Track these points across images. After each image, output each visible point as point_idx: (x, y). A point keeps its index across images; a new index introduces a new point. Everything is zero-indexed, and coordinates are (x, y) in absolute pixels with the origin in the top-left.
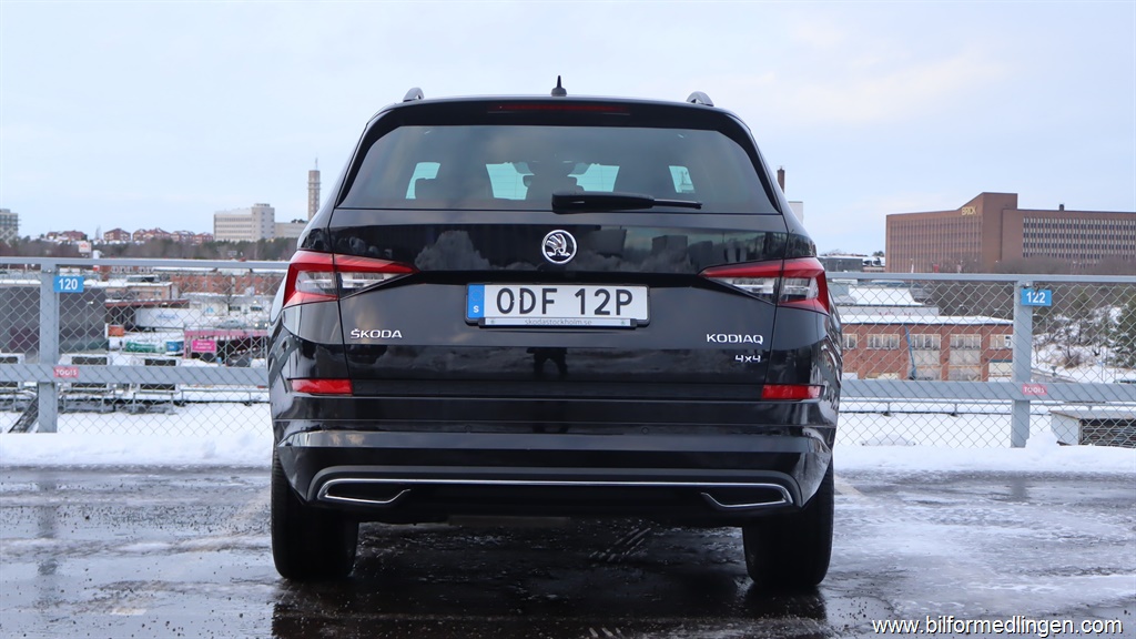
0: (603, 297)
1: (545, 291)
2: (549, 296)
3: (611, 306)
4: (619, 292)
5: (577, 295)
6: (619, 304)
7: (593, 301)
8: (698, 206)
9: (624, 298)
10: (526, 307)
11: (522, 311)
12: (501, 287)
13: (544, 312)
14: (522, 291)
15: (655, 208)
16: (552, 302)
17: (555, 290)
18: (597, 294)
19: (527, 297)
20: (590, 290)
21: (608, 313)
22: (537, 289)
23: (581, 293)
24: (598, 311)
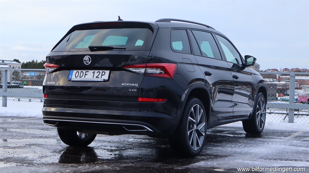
0: (99, 73)
1: (86, 72)
2: (87, 73)
3: (100, 76)
4: (103, 72)
5: (93, 73)
6: (102, 75)
7: (96, 74)
8: (125, 49)
9: (103, 73)
10: (81, 76)
11: (80, 77)
12: (77, 71)
13: (85, 77)
14: (81, 72)
15: (114, 50)
16: (87, 75)
17: (88, 72)
18: (97, 73)
19: (82, 73)
20: (96, 71)
21: (99, 78)
22: (84, 71)
23: (94, 72)
24: (97, 77)
